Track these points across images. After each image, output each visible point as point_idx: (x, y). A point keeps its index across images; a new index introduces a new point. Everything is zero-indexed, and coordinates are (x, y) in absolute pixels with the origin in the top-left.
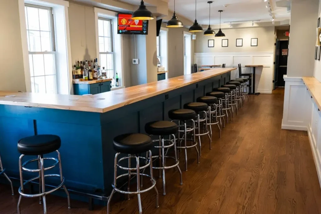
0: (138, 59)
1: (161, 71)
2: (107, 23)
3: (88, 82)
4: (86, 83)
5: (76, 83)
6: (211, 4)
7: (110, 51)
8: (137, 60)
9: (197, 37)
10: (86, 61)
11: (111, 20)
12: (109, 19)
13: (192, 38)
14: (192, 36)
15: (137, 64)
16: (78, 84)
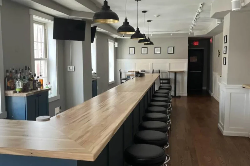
0: (73, 66)
1: (94, 78)
2: (41, 27)
3: (24, 95)
4: (22, 96)
5: (9, 95)
6: (145, 13)
7: (43, 57)
8: (71, 67)
9: (118, 45)
10: (13, 69)
11: (44, 25)
12: (43, 23)
13: (114, 46)
14: (114, 43)
15: (73, 71)
16: (11, 97)
